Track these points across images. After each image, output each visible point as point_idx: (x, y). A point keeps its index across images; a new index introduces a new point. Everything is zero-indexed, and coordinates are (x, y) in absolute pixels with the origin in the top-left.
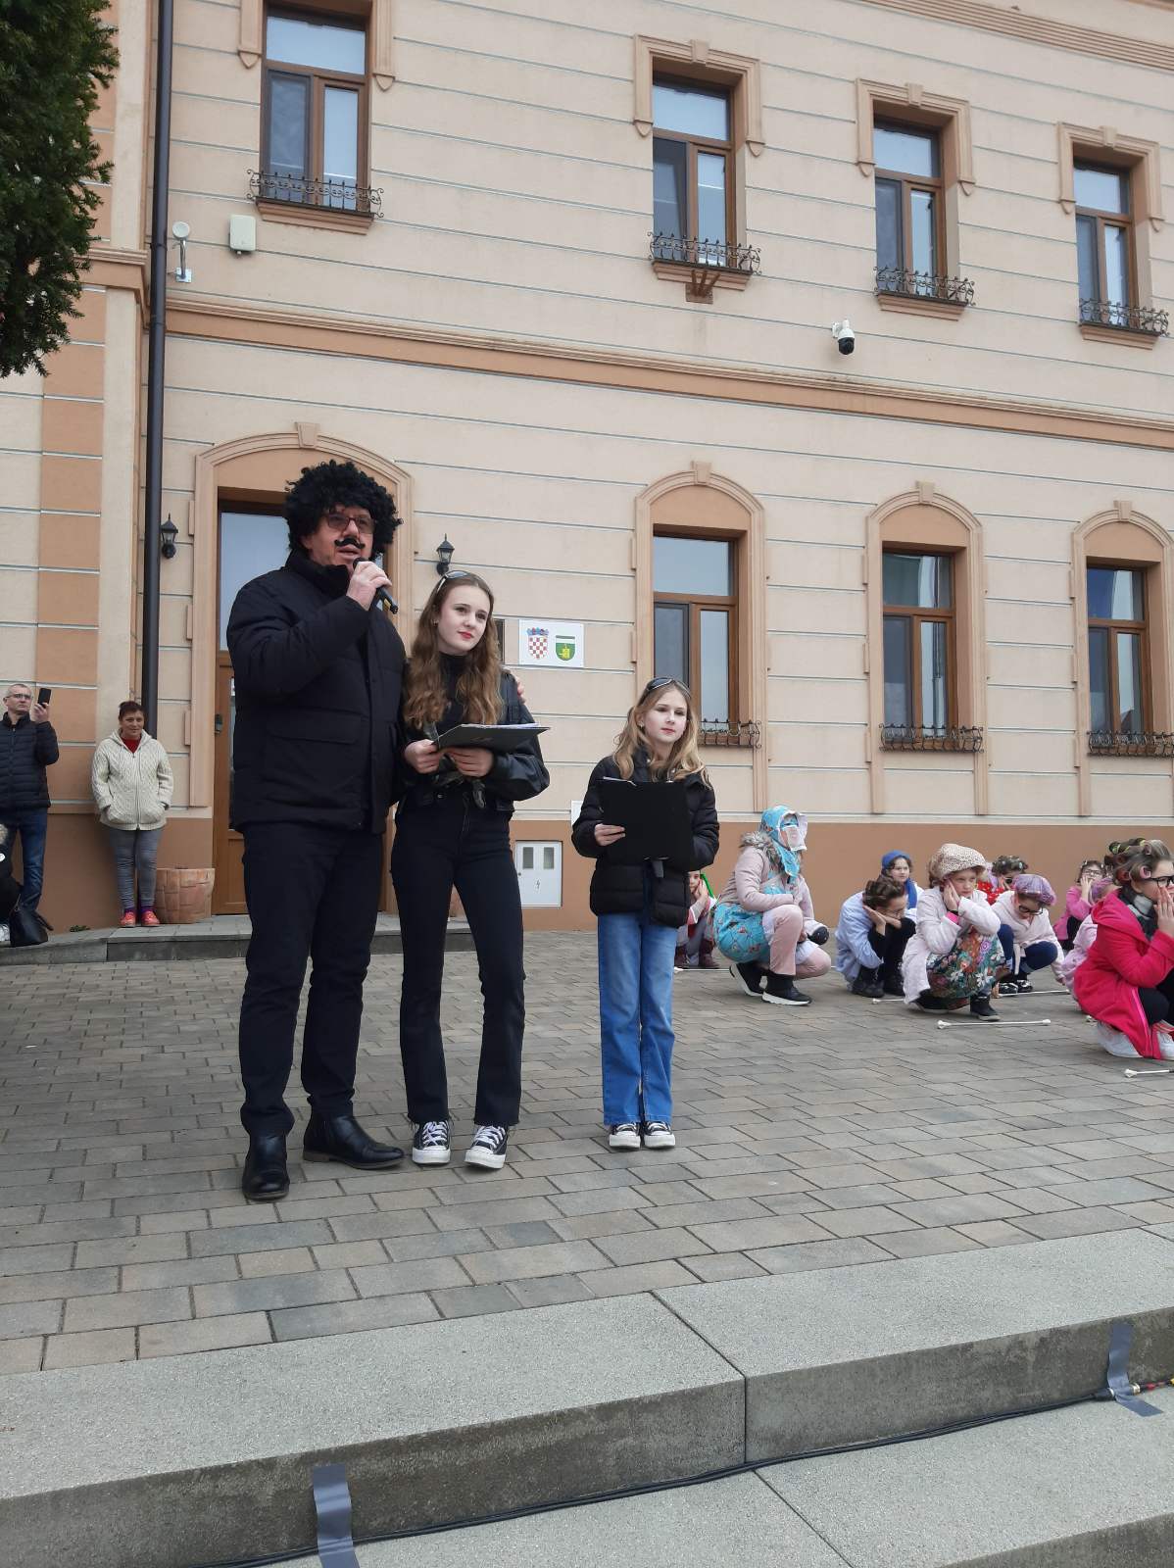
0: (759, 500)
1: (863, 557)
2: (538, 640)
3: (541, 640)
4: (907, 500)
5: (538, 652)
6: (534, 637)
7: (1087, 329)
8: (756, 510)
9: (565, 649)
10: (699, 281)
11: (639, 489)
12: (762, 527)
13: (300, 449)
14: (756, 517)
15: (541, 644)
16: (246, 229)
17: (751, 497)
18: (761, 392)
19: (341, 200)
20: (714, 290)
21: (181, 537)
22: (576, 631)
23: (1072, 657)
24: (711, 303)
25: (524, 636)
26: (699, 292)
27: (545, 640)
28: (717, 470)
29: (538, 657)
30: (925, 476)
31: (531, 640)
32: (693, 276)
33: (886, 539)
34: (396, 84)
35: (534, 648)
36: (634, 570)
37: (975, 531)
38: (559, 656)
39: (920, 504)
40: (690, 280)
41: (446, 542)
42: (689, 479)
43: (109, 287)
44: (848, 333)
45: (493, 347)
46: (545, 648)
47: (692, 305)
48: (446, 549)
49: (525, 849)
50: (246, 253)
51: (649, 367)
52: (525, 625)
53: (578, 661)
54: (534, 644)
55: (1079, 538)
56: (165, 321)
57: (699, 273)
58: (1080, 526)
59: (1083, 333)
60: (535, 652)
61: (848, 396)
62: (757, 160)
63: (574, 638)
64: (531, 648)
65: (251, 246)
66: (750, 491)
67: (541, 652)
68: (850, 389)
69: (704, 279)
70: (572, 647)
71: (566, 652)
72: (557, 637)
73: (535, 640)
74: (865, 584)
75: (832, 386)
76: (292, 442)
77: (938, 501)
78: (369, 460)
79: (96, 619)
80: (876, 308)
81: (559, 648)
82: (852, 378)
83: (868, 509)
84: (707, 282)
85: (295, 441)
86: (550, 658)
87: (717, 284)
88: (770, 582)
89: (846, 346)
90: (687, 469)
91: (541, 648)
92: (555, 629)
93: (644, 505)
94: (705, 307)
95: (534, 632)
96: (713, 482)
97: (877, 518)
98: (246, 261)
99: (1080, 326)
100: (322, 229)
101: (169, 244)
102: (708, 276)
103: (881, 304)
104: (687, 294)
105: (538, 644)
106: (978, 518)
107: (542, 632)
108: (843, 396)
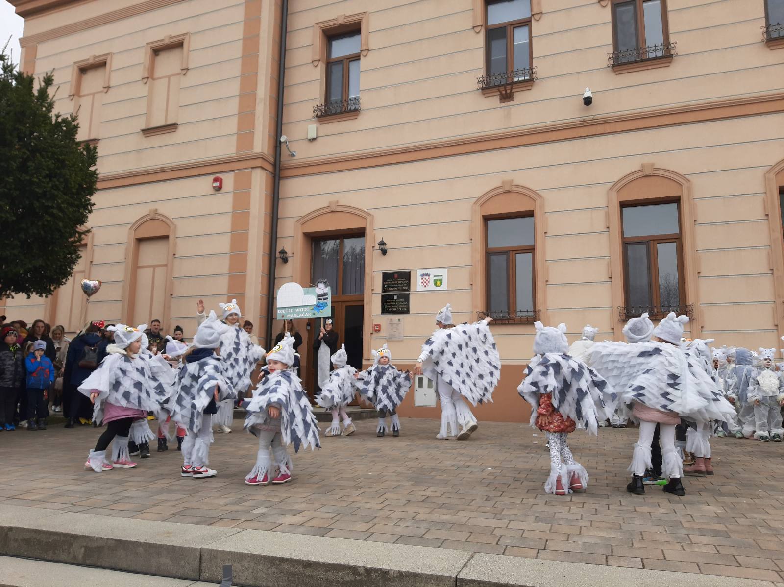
0: (540, 194)
1: (606, 212)
2: (425, 279)
3: (427, 279)
4: (636, 175)
5: (425, 284)
6: (424, 278)
7: (770, 43)
8: (538, 199)
9: (438, 282)
10: (504, 92)
11: (474, 200)
12: (542, 206)
13: (332, 212)
14: (538, 202)
15: (427, 280)
16: (312, 129)
17: (535, 192)
18: (540, 138)
19: (354, 106)
20: (515, 94)
21: (289, 254)
22: (443, 273)
23: (768, 252)
24: (513, 100)
25: (419, 280)
26: (507, 97)
27: (429, 278)
28: (516, 182)
29: (425, 286)
30: (647, 160)
31: (422, 279)
32: (499, 90)
33: (621, 200)
34: (370, 52)
35: (424, 282)
36: (472, 239)
37: (685, 185)
38: (435, 285)
39: (645, 176)
40: (499, 93)
41: (382, 241)
42: (501, 190)
43: (252, 168)
44: (588, 94)
45: (406, 151)
46: (429, 282)
47: (503, 105)
48: (382, 243)
49: (419, 378)
50: (314, 139)
51: (479, 141)
52: (420, 272)
53: (444, 286)
54: (424, 281)
55: (772, 176)
56: (279, 174)
57: (502, 89)
58: (773, 167)
59: (769, 47)
60: (424, 284)
61: (594, 127)
62: (539, 22)
63: (442, 276)
64: (422, 283)
65: (315, 136)
66: (534, 189)
67: (427, 284)
68: (594, 123)
69: (506, 90)
70: (441, 280)
71: (438, 283)
72: (435, 276)
73: (424, 279)
74: (608, 228)
75: (583, 124)
76: (328, 210)
77: (656, 172)
78: (357, 212)
79: (245, 290)
80: (613, 75)
81: (435, 281)
82: (596, 117)
83: (609, 185)
84: (508, 91)
85: (329, 209)
86: (431, 286)
87: (513, 91)
88: (547, 235)
89: (588, 101)
90: (499, 184)
91: (427, 282)
92: (433, 273)
93: (478, 208)
94: (510, 103)
95: (423, 275)
96: (514, 189)
97: (615, 189)
98: (315, 142)
99: (766, 43)
100: (341, 121)
101: (282, 144)
102: (507, 88)
103: (615, 72)
104: (501, 100)
105: (425, 281)
106: (688, 177)
107: (427, 275)
108: (590, 127)
